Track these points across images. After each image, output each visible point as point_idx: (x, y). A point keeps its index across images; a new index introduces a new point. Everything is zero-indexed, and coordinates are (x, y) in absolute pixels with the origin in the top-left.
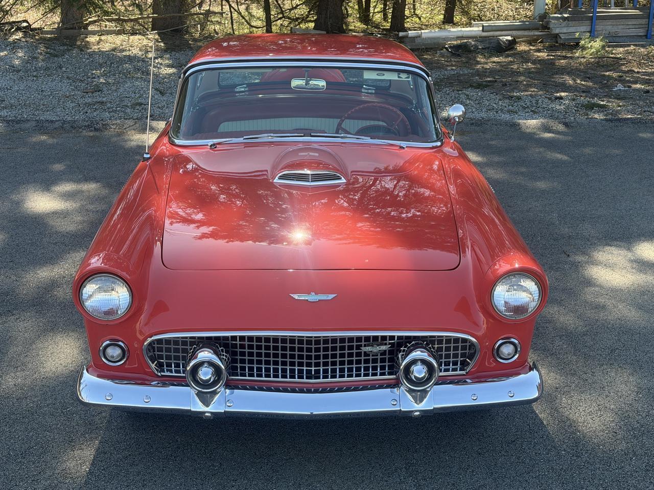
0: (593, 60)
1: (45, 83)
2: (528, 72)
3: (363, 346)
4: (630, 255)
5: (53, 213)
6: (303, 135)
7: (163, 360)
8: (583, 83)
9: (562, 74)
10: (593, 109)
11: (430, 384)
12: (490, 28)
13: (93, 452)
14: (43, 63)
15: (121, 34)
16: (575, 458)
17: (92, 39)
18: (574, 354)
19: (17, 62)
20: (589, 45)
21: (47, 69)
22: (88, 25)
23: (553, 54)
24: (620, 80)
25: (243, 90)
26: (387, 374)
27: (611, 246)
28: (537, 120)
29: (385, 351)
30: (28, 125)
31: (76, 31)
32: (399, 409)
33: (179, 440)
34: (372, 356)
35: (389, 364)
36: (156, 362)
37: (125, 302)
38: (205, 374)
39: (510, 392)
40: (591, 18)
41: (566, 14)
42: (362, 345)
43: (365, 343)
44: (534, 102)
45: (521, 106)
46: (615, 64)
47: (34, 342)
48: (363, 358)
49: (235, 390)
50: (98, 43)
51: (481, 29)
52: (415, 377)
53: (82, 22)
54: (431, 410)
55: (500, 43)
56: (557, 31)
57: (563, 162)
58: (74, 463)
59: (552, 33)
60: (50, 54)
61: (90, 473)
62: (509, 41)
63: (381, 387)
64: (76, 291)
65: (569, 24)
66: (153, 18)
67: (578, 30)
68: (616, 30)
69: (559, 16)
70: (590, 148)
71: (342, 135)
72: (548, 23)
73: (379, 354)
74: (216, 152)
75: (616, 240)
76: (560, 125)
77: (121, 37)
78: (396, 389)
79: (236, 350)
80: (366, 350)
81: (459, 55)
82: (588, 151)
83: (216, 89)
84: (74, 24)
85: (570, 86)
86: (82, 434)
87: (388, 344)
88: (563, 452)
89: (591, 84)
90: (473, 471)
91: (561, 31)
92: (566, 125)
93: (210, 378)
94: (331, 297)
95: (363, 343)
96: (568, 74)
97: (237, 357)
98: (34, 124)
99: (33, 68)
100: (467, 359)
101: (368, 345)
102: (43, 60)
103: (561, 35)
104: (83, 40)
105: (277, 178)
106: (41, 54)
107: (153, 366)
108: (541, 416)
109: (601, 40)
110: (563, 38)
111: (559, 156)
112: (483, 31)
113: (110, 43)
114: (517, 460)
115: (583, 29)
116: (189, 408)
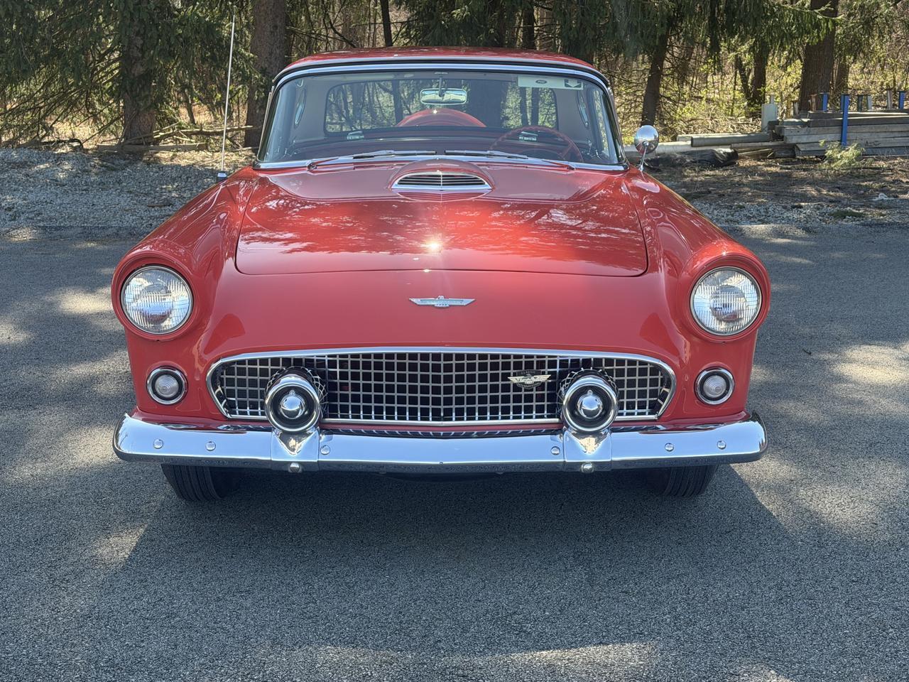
0: (844, 171)
1: (98, 197)
2: (755, 185)
3: (512, 374)
4: (897, 352)
5: (98, 313)
6: (434, 152)
7: (234, 397)
8: (831, 193)
9: (802, 185)
10: (845, 218)
11: (604, 425)
12: (701, 142)
13: (136, 539)
14: (96, 178)
15: (202, 150)
16: (817, 548)
17: (165, 155)
18: (817, 447)
19: (61, 176)
20: (839, 156)
21: (101, 183)
22: (159, 140)
23: (789, 167)
24: (882, 189)
25: (357, 137)
26: (545, 416)
27: (870, 345)
28: (767, 225)
29: (543, 384)
30: (70, 232)
31: (143, 147)
32: (562, 460)
33: (256, 528)
34: (525, 390)
35: (549, 403)
36: (225, 401)
37: (183, 306)
38: (292, 404)
39: (721, 442)
40: (841, 124)
41: (806, 118)
42: (510, 373)
43: (515, 371)
44: (762, 211)
45: (745, 215)
46: (877, 174)
47: (62, 435)
48: (512, 393)
49: (334, 436)
50: (172, 159)
51: (689, 143)
52: (585, 411)
53: (152, 137)
54: (608, 462)
55: (715, 156)
56: (794, 140)
57: (805, 266)
58: (108, 550)
59: (788, 142)
60: (105, 167)
61: (130, 559)
62: (728, 154)
63: (537, 433)
64: (117, 289)
65: (810, 131)
66: (246, 130)
67: (824, 139)
68: (877, 140)
69: (797, 120)
70: (840, 253)
71: (488, 152)
72: (781, 130)
73: (535, 388)
74: (316, 174)
75: (877, 339)
76: (798, 230)
77: (203, 153)
78: (559, 436)
79: (335, 381)
80: (516, 382)
81: (659, 170)
82: (837, 255)
83: (322, 138)
84: (141, 138)
85: (813, 197)
86: (120, 523)
87: (546, 373)
88: (800, 543)
89: (842, 194)
90: (669, 561)
91: (800, 141)
92: (807, 230)
93: (298, 411)
94: (466, 302)
95: (512, 371)
96: (810, 184)
97: (336, 392)
98: (79, 230)
99: (83, 182)
100: (659, 400)
101: (519, 375)
102: (96, 174)
103: (799, 146)
104: (152, 155)
105: (396, 182)
106: (95, 166)
107: (221, 406)
108: (769, 507)
109: (855, 148)
110: (802, 150)
111: (798, 260)
112: (692, 145)
113: (188, 159)
114: (734, 550)
115: (829, 137)
116: (269, 459)
